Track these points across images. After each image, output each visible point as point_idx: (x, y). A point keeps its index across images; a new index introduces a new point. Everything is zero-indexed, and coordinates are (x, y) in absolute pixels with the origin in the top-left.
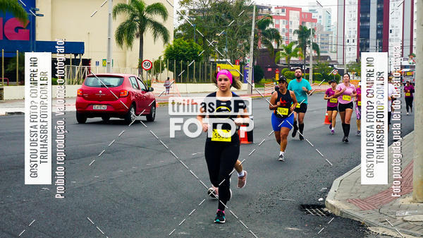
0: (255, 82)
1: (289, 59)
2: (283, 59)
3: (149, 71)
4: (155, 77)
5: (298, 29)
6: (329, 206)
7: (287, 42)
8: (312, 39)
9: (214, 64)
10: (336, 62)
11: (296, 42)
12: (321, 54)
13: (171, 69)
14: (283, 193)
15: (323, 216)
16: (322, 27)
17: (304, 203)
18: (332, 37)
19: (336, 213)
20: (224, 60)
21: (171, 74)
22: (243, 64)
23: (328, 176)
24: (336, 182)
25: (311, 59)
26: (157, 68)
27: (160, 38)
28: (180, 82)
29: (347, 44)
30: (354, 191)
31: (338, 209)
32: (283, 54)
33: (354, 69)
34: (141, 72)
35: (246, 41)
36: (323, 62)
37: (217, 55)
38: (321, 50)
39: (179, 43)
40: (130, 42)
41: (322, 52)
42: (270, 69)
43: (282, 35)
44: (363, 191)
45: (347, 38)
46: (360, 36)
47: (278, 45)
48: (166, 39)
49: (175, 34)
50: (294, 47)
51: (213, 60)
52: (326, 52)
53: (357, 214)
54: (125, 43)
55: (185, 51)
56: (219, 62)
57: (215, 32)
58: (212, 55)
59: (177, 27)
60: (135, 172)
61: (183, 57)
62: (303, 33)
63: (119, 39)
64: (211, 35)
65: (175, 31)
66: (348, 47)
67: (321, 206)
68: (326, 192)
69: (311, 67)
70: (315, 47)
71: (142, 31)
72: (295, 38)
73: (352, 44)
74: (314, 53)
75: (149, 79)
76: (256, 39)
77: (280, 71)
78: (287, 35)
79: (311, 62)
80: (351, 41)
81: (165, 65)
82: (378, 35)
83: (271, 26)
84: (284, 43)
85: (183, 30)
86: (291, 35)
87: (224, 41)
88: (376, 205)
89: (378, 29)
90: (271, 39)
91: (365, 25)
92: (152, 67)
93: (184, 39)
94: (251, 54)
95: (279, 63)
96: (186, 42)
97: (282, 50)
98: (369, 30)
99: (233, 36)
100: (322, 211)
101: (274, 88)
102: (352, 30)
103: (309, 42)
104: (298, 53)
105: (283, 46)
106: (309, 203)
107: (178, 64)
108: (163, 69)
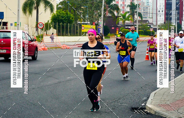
0: (104, 36)
1: (124, 22)
2: (121, 22)
3: (42, 29)
4: (45, 33)
5: (130, 4)
6: (148, 109)
7: (123, 12)
8: (138, 10)
9: (80, 25)
10: (152, 24)
11: (129, 12)
12: (143, 19)
13: (55, 28)
14: (121, 100)
15: (144, 114)
16: (144, 3)
17: (133, 107)
18: (149, 9)
19: (152, 112)
20: (86, 23)
21: (55, 31)
22: (97, 25)
23: (147, 91)
24: (152, 94)
25: (137, 22)
26: (47, 27)
27: (49, 10)
28: (60, 36)
29: (159, 13)
30: (163, 99)
31: (153, 110)
32: (121, 19)
33: (163, 28)
34: (37, 30)
35: (99, 11)
36: (144, 24)
37: (82, 20)
38: (143, 16)
39: (59, 12)
40: (30, 12)
41: (144, 18)
42: (113, 28)
43: (120, 8)
44: (168, 99)
45: (158, 9)
46: (166, 8)
47: (118, 14)
48: (52, 10)
49: (57, 7)
50: (127, 15)
51: (80, 23)
52: (146, 18)
53: (164, 113)
54: (28, 13)
55: (63, 17)
56: (83, 24)
57: (81, 6)
58: (79, 20)
59: (58, 3)
60: (34, 89)
61: (62, 21)
62: (133, 7)
63: (24, 10)
64: (78, 8)
65: (57, 5)
66: (159, 15)
67: (143, 108)
68: (146, 100)
69: (137, 26)
70: (140, 15)
71: (38, 5)
72: (128, 9)
73: (162, 13)
74: (139, 19)
75: (42, 34)
76: (105, 10)
77: (119, 29)
78: (123, 8)
79: (137, 24)
80: (161, 11)
81: (51, 26)
82: (177, 8)
83: (114, 3)
84: (121, 12)
85: (62, 5)
86: (125, 8)
87: (86, 11)
88: (176, 108)
89: (177, 4)
90: (114, 10)
91: (169, 2)
92: (43, 27)
93: (63, 10)
94: (102, 19)
95: (118, 24)
96: (63, 12)
97: (120, 17)
98: (171, 5)
99: (91, 8)
100: (144, 111)
101: (116, 39)
102: (161, 5)
103: (136, 12)
104: (130, 18)
105: (121, 14)
106: (136, 107)
107: (59, 25)
108: (50, 28)
